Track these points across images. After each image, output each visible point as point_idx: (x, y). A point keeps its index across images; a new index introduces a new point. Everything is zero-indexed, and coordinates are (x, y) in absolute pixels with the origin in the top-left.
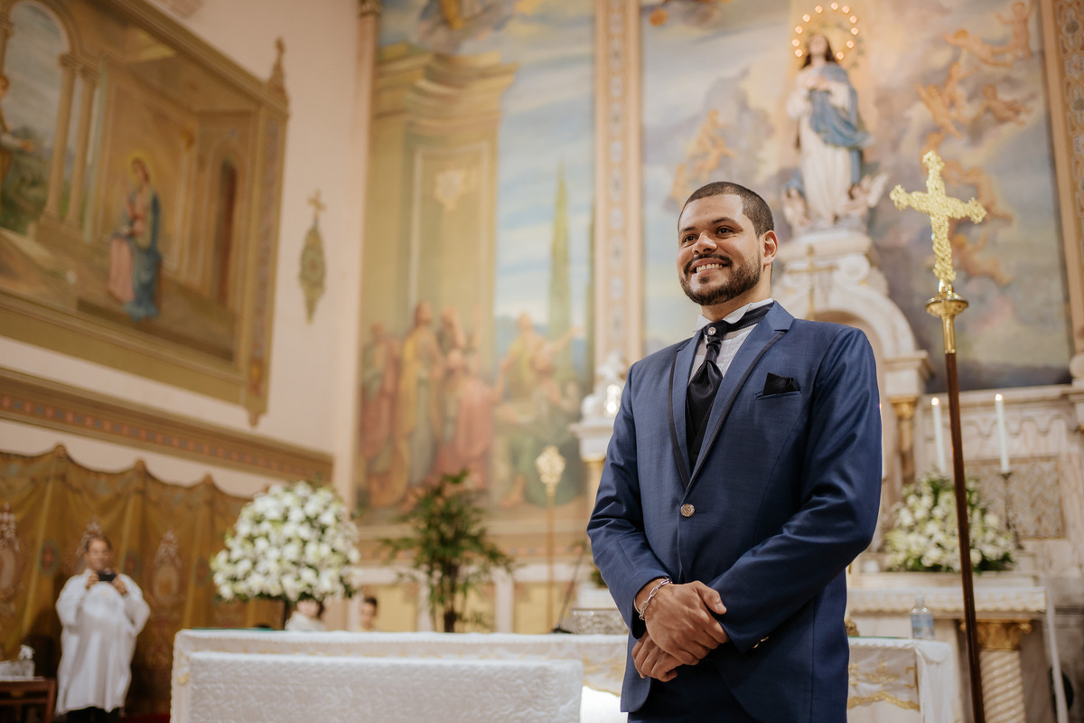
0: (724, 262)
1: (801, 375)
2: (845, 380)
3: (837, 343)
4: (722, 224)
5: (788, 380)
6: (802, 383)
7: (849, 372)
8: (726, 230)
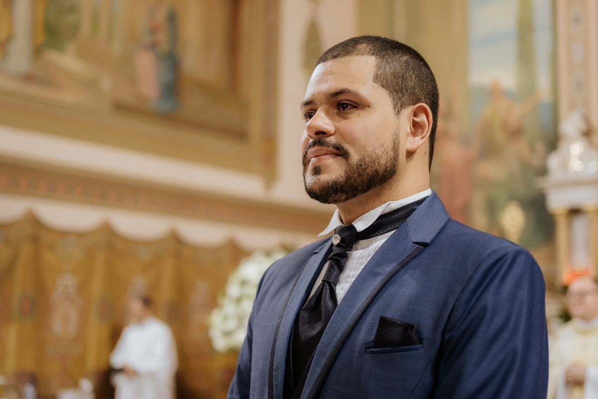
0: (338, 152)
1: (426, 322)
2: (485, 332)
3: (478, 276)
4: (342, 97)
5: (408, 327)
6: (426, 333)
7: (491, 320)
8: (347, 105)
